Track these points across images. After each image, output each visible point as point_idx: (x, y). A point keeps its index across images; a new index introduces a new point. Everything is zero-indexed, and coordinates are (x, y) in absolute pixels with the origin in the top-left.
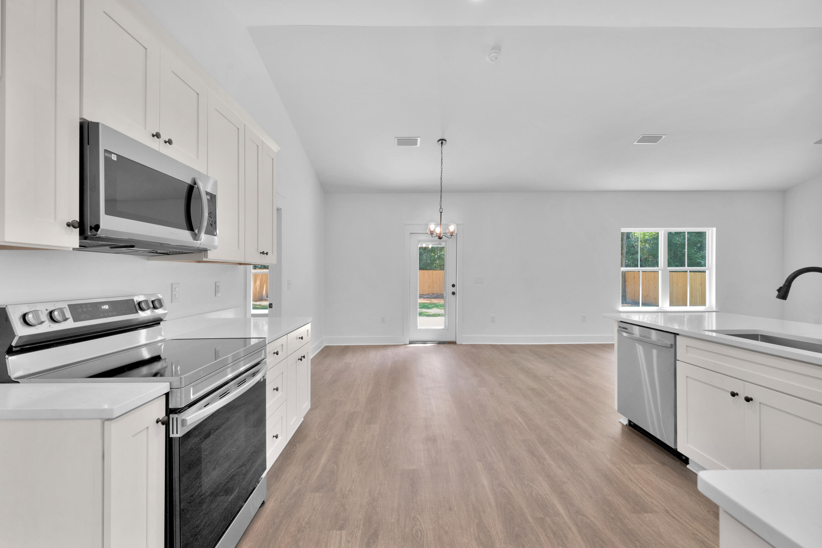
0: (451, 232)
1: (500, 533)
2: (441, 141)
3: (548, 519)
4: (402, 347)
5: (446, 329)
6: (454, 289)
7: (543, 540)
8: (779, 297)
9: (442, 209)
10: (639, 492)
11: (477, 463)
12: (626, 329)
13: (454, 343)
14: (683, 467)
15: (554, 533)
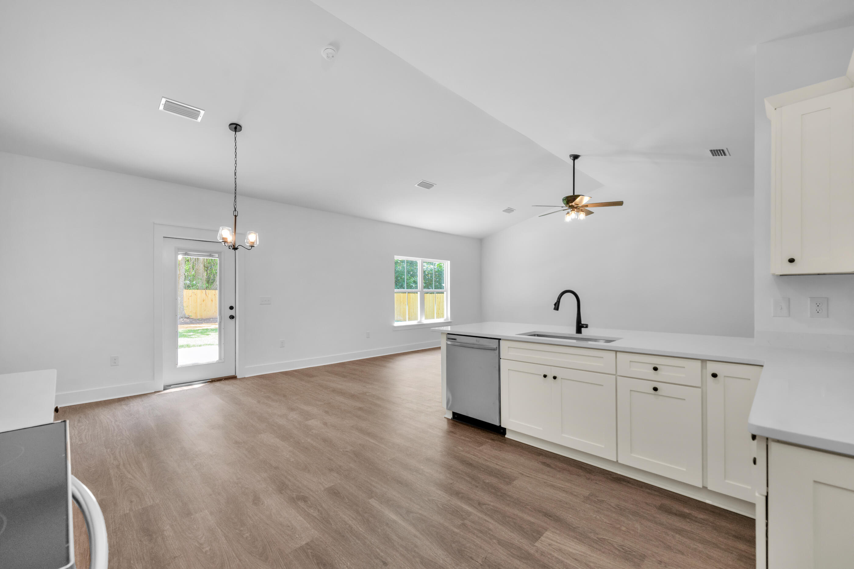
0: (251, 242)
1: (445, 559)
2: (234, 126)
3: (466, 522)
4: (154, 396)
5: (222, 360)
6: (232, 312)
7: (479, 543)
8: (555, 309)
9: (236, 212)
10: (498, 467)
11: (370, 500)
12: (455, 339)
13: (234, 378)
14: (502, 438)
15: (481, 531)
